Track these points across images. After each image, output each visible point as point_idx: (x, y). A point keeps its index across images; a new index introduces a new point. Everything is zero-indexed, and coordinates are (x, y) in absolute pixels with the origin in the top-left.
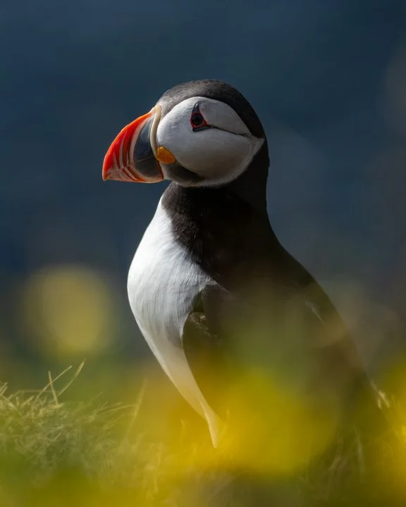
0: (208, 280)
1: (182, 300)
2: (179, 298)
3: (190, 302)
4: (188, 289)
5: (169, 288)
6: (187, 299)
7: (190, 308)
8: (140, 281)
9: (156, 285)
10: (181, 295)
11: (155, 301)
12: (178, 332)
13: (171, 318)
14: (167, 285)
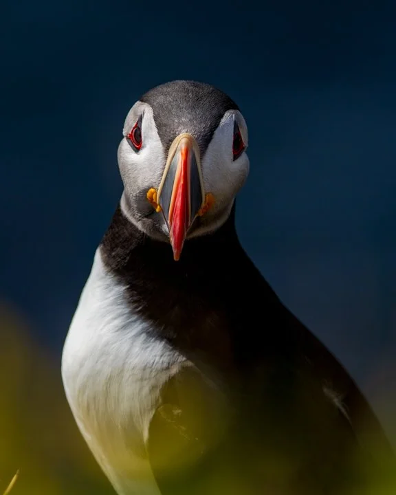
0: (182, 359)
1: (146, 390)
2: (141, 389)
3: (158, 392)
4: (153, 374)
5: (127, 374)
6: (153, 388)
7: (157, 401)
8: (81, 366)
9: (107, 371)
10: (145, 382)
11: (107, 393)
12: (141, 435)
13: (131, 416)
14: (122, 371)
